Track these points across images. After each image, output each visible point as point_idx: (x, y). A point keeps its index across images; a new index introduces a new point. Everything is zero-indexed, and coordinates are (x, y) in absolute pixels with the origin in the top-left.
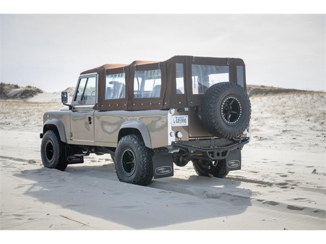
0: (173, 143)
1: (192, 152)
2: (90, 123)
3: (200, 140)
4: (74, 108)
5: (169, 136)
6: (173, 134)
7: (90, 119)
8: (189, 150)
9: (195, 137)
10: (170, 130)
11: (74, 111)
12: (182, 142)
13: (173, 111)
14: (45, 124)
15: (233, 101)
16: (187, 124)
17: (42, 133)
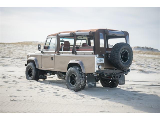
0: (97, 71)
1: (106, 75)
2: (52, 60)
3: (109, 70)
4: (44, 52)
5: (95, 67)
6: (97, 67)
7: (52, 58)
8: (105, 75)
9: (107, 69)
10: (96, 65)
11: (43, 54)
12: (101, 71)
13: (98, 55)
14: (28, 59)
15: (125, 52)
16: (103, 62)
17: (26, 63)
